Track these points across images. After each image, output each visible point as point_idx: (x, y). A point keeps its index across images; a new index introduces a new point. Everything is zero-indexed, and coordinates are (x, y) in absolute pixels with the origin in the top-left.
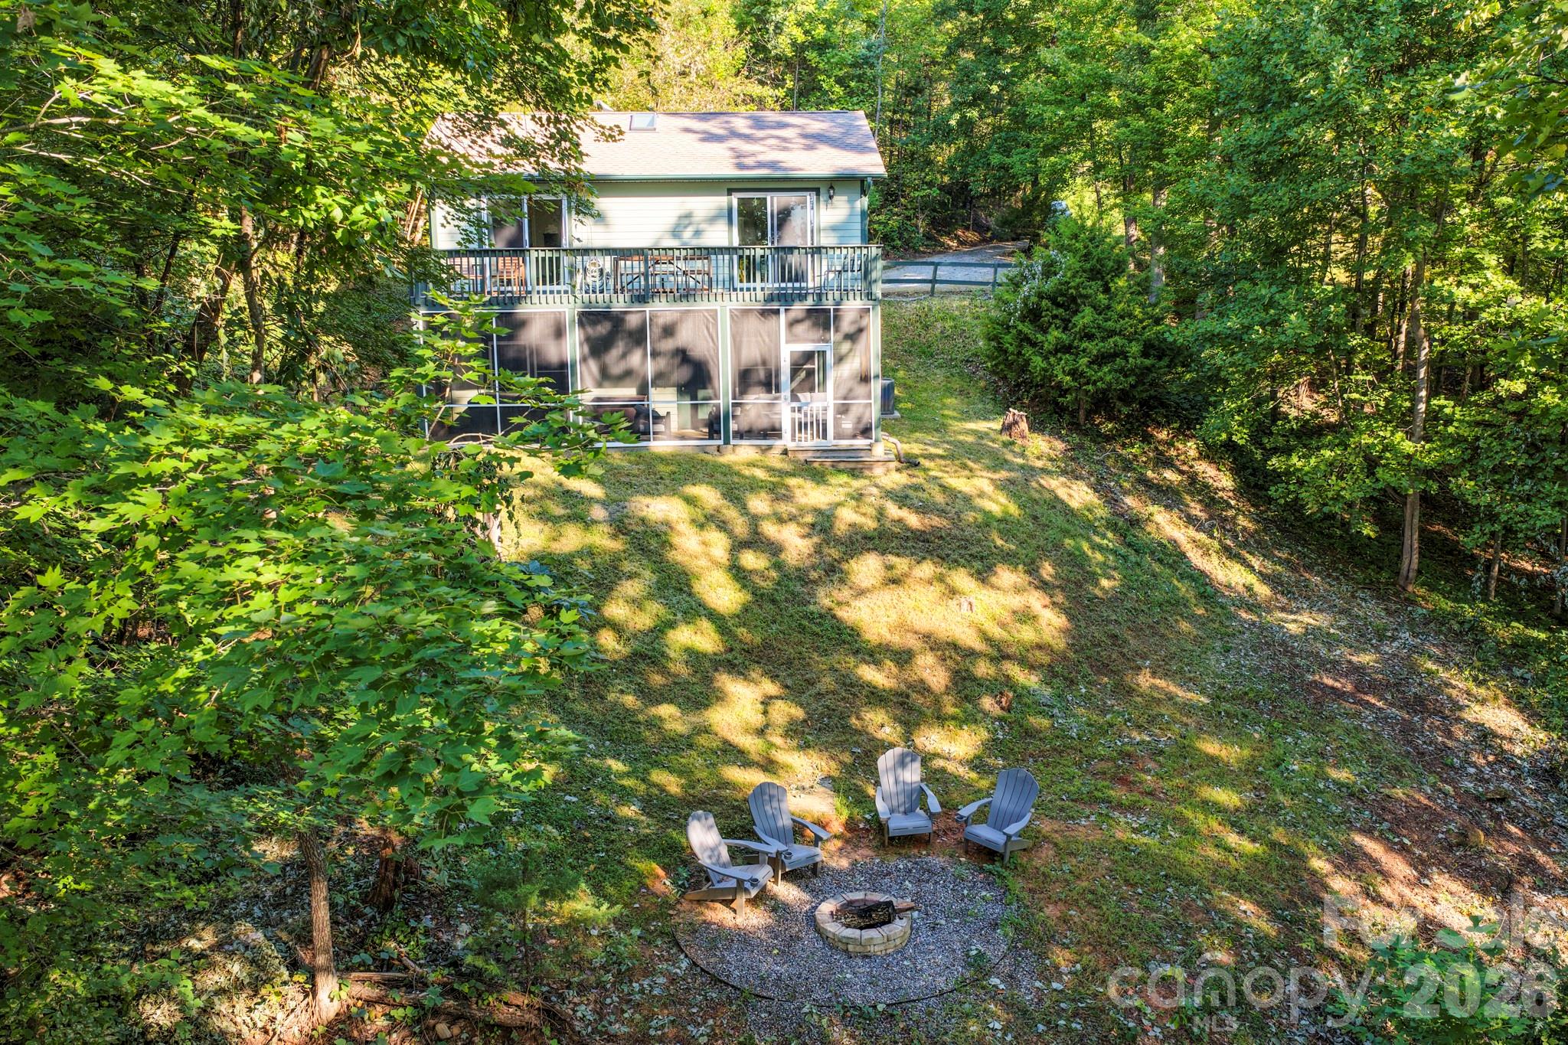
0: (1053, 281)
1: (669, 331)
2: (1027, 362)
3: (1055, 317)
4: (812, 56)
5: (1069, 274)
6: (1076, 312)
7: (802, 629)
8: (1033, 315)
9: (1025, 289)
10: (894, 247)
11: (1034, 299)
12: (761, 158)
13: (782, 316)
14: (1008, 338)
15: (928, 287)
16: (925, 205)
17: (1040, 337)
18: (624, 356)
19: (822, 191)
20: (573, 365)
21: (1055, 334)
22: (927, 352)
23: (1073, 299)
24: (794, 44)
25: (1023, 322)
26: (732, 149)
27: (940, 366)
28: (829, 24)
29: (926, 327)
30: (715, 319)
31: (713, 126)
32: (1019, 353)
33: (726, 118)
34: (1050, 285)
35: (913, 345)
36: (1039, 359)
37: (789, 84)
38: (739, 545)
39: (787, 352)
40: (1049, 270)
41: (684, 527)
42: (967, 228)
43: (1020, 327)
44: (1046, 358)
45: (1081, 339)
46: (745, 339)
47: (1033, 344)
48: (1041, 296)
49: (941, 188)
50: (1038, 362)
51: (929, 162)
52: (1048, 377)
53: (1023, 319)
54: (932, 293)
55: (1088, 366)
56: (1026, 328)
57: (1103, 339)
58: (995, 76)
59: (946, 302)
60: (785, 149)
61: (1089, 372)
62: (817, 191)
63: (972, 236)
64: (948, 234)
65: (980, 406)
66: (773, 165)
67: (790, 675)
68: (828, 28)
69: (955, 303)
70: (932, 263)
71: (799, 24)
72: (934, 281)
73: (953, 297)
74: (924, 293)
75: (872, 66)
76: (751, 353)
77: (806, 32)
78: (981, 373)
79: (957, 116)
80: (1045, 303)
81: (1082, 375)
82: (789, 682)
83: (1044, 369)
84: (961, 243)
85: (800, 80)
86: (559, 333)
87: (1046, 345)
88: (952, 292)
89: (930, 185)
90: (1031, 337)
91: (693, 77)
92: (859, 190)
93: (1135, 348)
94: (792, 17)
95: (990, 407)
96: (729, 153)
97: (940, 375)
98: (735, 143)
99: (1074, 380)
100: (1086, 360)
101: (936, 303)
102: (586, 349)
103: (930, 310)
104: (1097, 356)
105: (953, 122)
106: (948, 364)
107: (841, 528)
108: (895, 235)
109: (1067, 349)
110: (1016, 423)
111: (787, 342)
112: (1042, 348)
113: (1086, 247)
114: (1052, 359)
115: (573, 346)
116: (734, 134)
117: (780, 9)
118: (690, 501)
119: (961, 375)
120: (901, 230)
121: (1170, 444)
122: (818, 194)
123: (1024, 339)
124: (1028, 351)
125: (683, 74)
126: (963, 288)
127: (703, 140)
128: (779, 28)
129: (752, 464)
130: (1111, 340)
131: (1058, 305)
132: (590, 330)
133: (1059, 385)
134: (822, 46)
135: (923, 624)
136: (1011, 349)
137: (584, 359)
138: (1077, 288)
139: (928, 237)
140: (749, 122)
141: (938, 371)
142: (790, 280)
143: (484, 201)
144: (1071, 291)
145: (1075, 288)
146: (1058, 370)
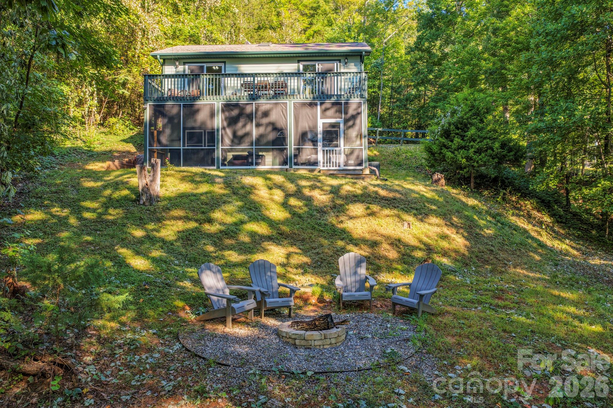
0: (456, 117)
1: (266, 114)
2: (444, 156)
3: (457, 134)
6: (467, 131)
7: (314, 228)
8: (446, 133)
9: (442, 122)
11: (447, 126)
13: (319, 107)
14: (434, 145)
17: (450, 143)
18: (244, 126)
19: (342, 61)
20: (218, 130)
21: (457, 140)
23: (466, 125)
25: (442, 138)
29: (398, 156)
30: (286, 107)
32: (440, 152)
34: (455, 119)
36: (450, 153)
38: (288, 196)
39: (321, 123)
40: (454, 113)
41: (258, 187)
43: (440, 139)
44: (453, 153)
45: (470, 142)
46: (300, 117)
47: (447, 148)
48: (450, 124)
50: (449, 154)
52: (454, 161)
53: (441, 136)
55: (474, 154)
56: (443, 140)
57: (481, 142)
61: (475, 157)
67: (303, 245)
76: (305, 125)
78: (423, 172)
80: (452, 128)
81: (471, 158)
82: (301, 247)
83: (452, 158)
86: (212, 115)
87: (453, 146)
92: (359, 60)
93: (497, 145)
99: (467, 161)
100: (473, 151)
101: (403, 147)
102: (225, 124)
103: (400, 149)
104: (478, 149)
106: (408, 169)
107: (343, 192)
109: (463, 147)
110: (439, 179)
111: (321, 118)
112: (451, 148)
113: (471, 103)
114: (456, 152)
115: (219, 122)
118: (265, 179)
121: (517, 202)
122: (340, 62)
123: (442, 145)
124: (444, 151)
130: (485, 141)
131: (458, 128)
132: (227, 114)
135: (383, 231)
137: (224, 128)
138: (467, 119)
143: (187, 67)
144: (464, 120)
145: (466, 119)
146: (459, 157)
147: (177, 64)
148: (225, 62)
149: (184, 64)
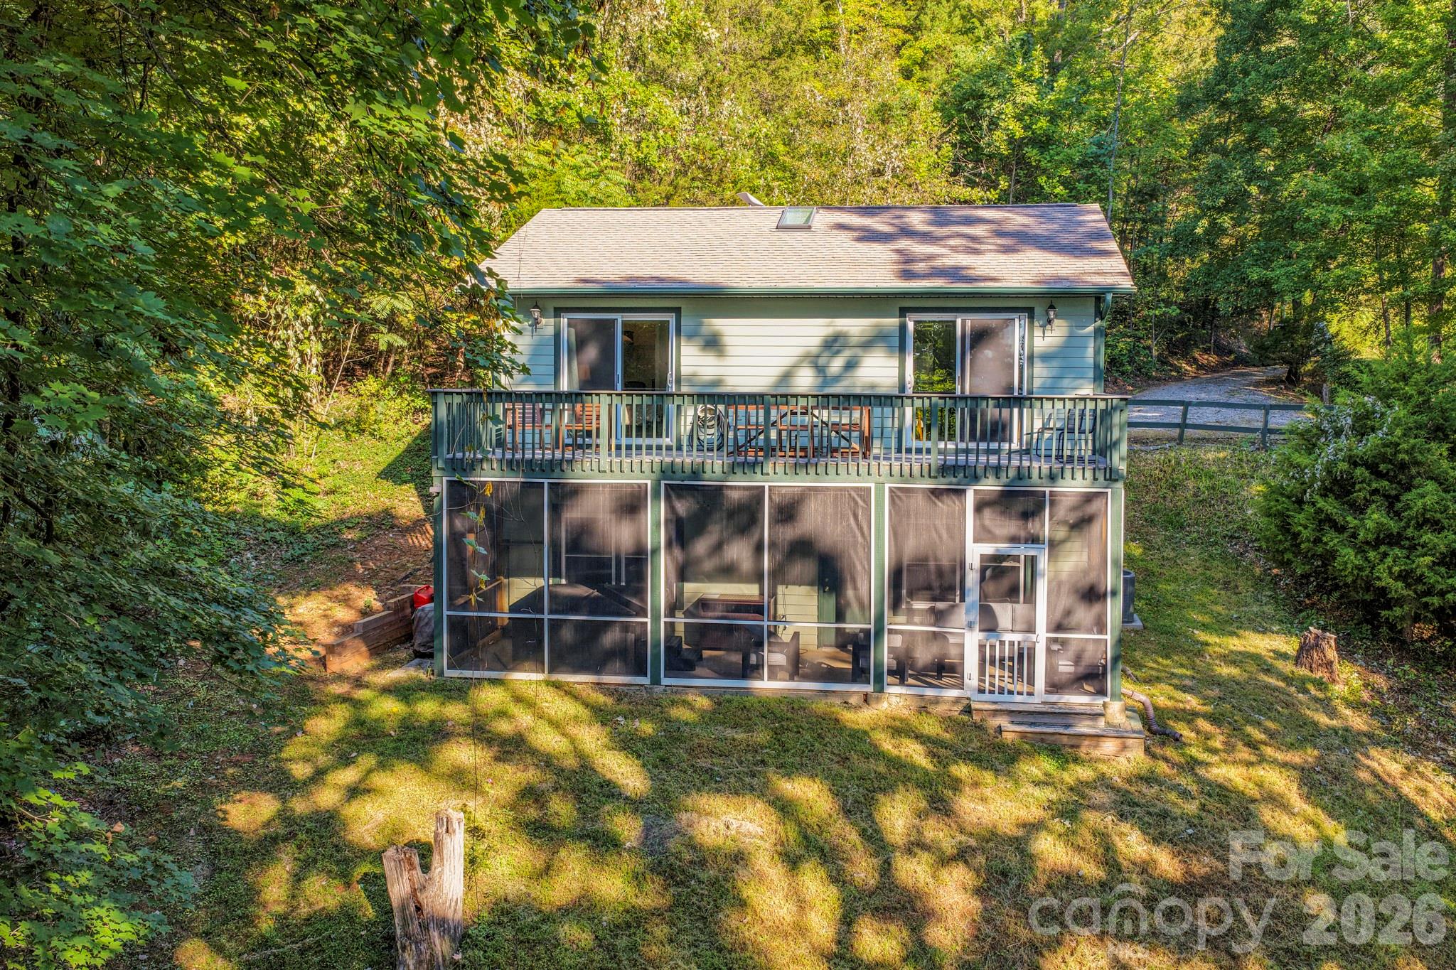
0: (1373, 440)
2: (1331, 555)
3: (1375, 492)
4: (1032, 153)
5: (1398, 432)
6: (1408, 488)
8: (1339, 487)
9: (1329, 451)
10: (1123, 373)
11: (1343, 466)
12: (938, 263)
14: (1301, 517)
15: (1175, 432)
16: (1161, 324)
17: (1352, 521)
18: (719, 546)
19: (1038, 311)
20: (655, 554)
21: (1376, 517)
22: (1175, 522)
23: (1404, 468)
24: (1011, 140)
25: (1324, 496)
26: (898, 251)
27: (1194, 543)
28: (1054, 117)
29: (1173, 487)
30: (868, 503)
31: (878, 224)
32: (1317, 541)
33: (898, 213)
34: (1367, 446)
35: (1156, 512)
36: (1350, 551)
37: (1003, 184)
39: (975, 557)
41: (765, 863)
42: (1206, 351)
43: (1321, 503)
44: (1360, 551)
45: (1419, 526)
47: (1341, 529)
48: (1354, 462)
49: (1180, 306)
50: (1348, 556)
51: (1163, 276)
52: (1365, 578)
53: (1324, 494)
54: (1180, 440)
55: (1430, 568)
56: (1330, 506)
58: (1254, 175)
59: (1200, 453)
60: (976, 252)
61: (1432, 578)
62: (1030, 312)
63: (1213, 359)
64: (1184, 357)
65: (1255, 609)
66: (954, 273)
68: (1051, 122)
69: (1211, 455)
70: (1181, 403)
71: (1019, 118)
72: (1183, 426)
73: (1208, 446)
74: (1170, 440)
75: (1103, 165)
76: (919, 545)
77: (1026, 128)
78: (1251, 555)
79: (1205, 222)
80: (1359, 472)
81: (1420, 579)
83: (1360, 569)
84: (1201, 367)
85: (1018, 182)
87: (1362, 534)
88: (1208, 440)
89: (1168, 302)
90: (1340, 521)
91: (888, 176)
92: (1092, 311)
94: (1009, 109)
95: (1269, 609)
96: (895, 257)
97: (1194, 556)
98: (904, 244)
99: (1408, 586)
100: (1428, 559)
101: (1185, 453)
103: (1178, 463)
104: (1444, 555)
105: (1199, 231)
106: (1205, 541)
108: (1125, 359)
109: (1393, 540)
110: (1319, 648)
111: (976, 540)
112: (1354, 536)
113: (1420, 393)
114: (1372, 555)
116: (907, 232)
117: (996, 104)
118: (785, 808)
119: (1224, 557)
120: (1133, 353)
122: (1031, 317)
123: (1325, 521)
124: (1332, 539)
125: (879, 173)
126: (1220, 434)
127: (859, 239)
128: (994, 124)
129: (900, 730)
131: (1379, 475)
133: (1383, 591)
134: (1044, 142)
136: (1305, 534)
138: (1409, 452)
139: (1163, 361)
140: (928, 216)
141: (1190, 550)
142: (983, 438)
143: (564, 321)
144: (1401, 456)
145: (1407, 452)
146: (1381, 571)
147: (536, 315)
148: (677, 311)
149: (558, 312)
